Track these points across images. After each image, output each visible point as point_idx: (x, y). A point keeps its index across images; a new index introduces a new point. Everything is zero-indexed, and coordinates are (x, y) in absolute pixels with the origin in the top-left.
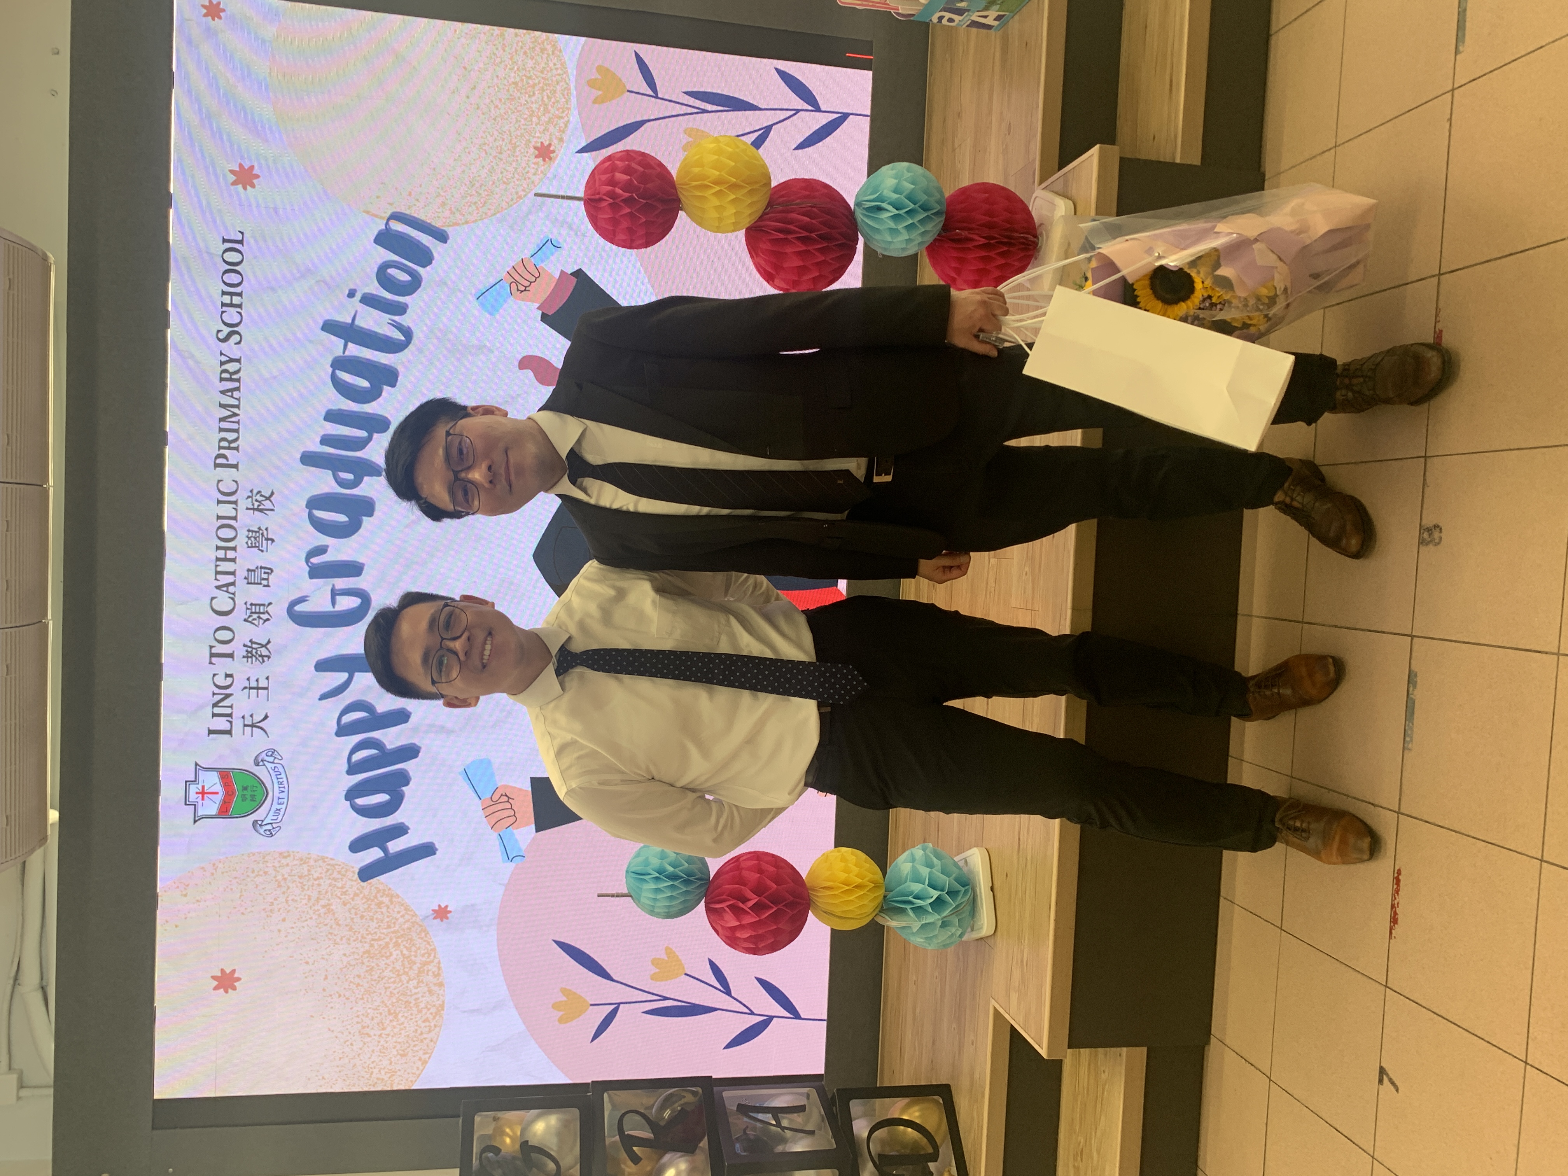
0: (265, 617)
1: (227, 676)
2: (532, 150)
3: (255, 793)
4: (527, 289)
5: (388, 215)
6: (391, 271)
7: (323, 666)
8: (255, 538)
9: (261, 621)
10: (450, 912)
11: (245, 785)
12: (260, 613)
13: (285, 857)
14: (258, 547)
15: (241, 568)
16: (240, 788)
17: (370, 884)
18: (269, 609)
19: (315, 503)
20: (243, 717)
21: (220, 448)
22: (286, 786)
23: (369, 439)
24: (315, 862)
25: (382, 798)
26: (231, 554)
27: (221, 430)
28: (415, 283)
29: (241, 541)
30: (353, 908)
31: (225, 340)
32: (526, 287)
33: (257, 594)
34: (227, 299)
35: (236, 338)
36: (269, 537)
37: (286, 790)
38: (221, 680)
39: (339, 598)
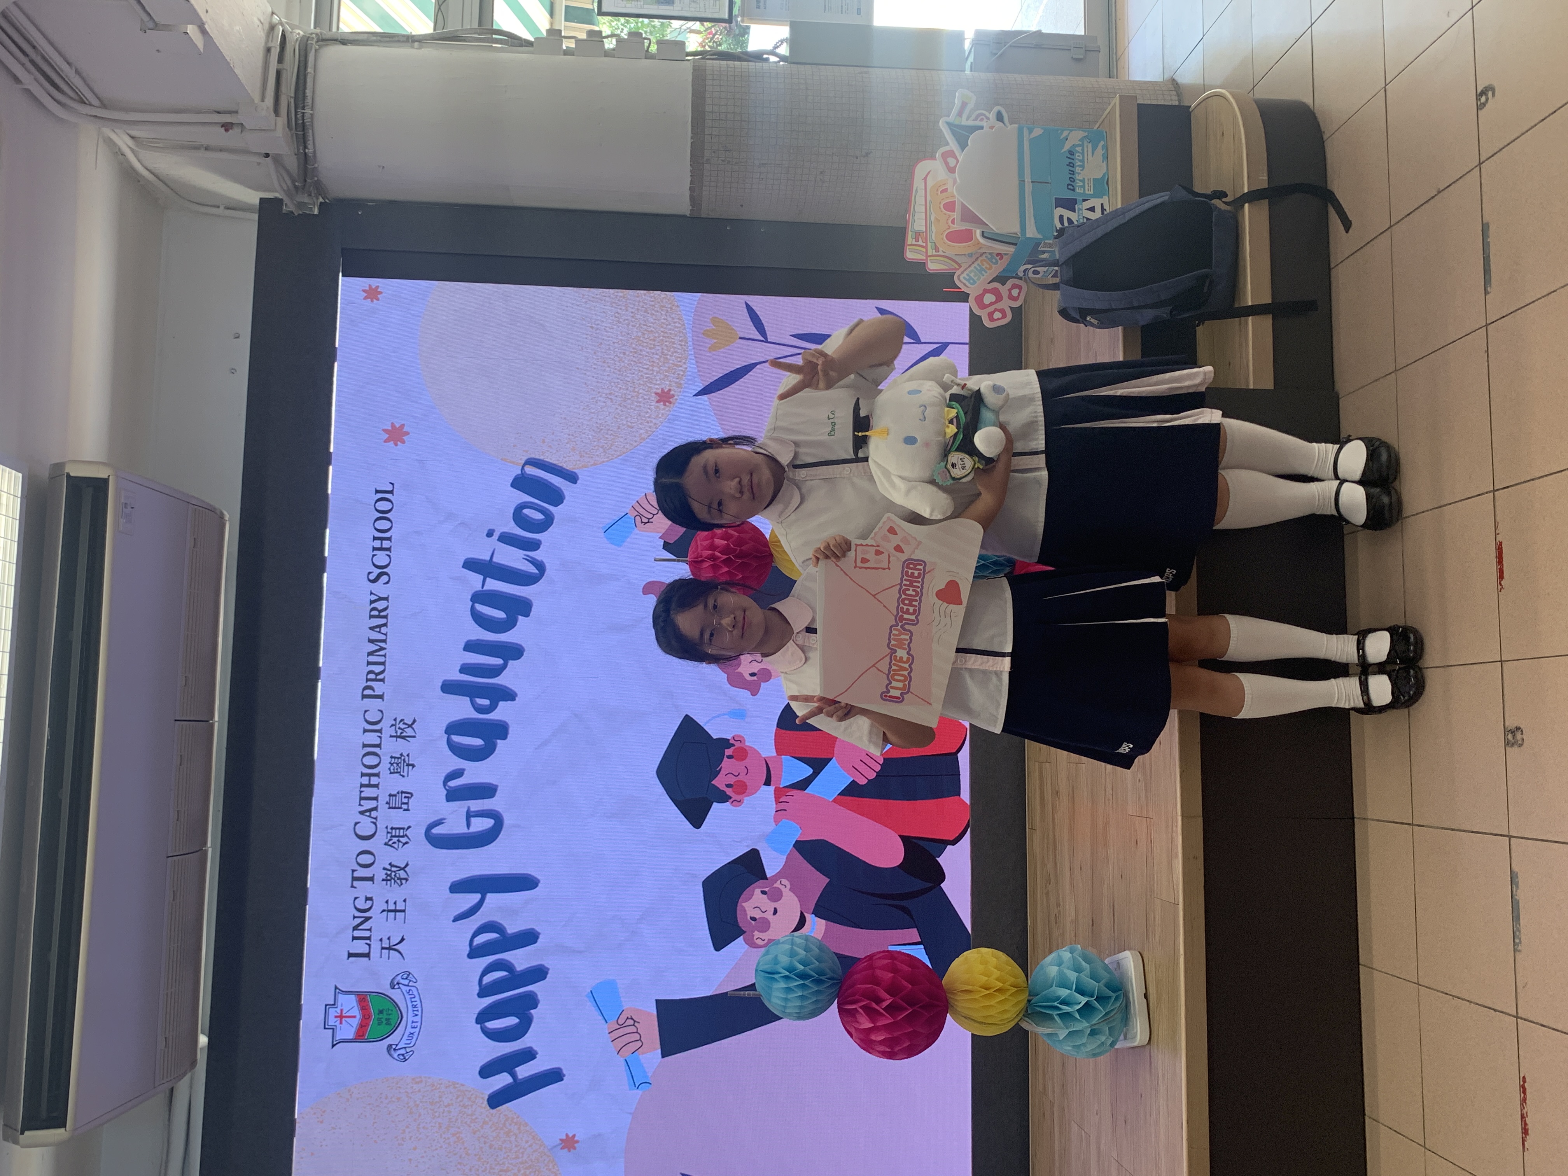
0: (404, 840)
1: (367, 899)
2: (654, 396)
3: (390, 1017)
4: (650, 520)
5: (523, 462)
6: (526, 511)
7: (458, 887)
8: (397, 764)
9: (401, 844)
10: (577, 1142)
11: (381, 1009)
12: (399, 836)
13: (417, 1083)
14: (400, 772)
15: (383, 795)
16: (377, 1012)
17: (500, 1110)
18: (408, 833)
19: (454, 728)
20: (381, 940)
21: (368, 680)
22: (420, 1009)
23: (504, 667)
24: (446, 1087)
25: (512, 1021)
26: (374, 780)
27: (369, 663)
28: (547, 522)
30: (482, 1136)
31: (374, 581)
32: (649, 519)
33: (398, 818)
34: (377, 544)
35: (384, 578)
36: (410, 762)
37: (419, 1013)
38: (361, 904)
39: (473, 820)
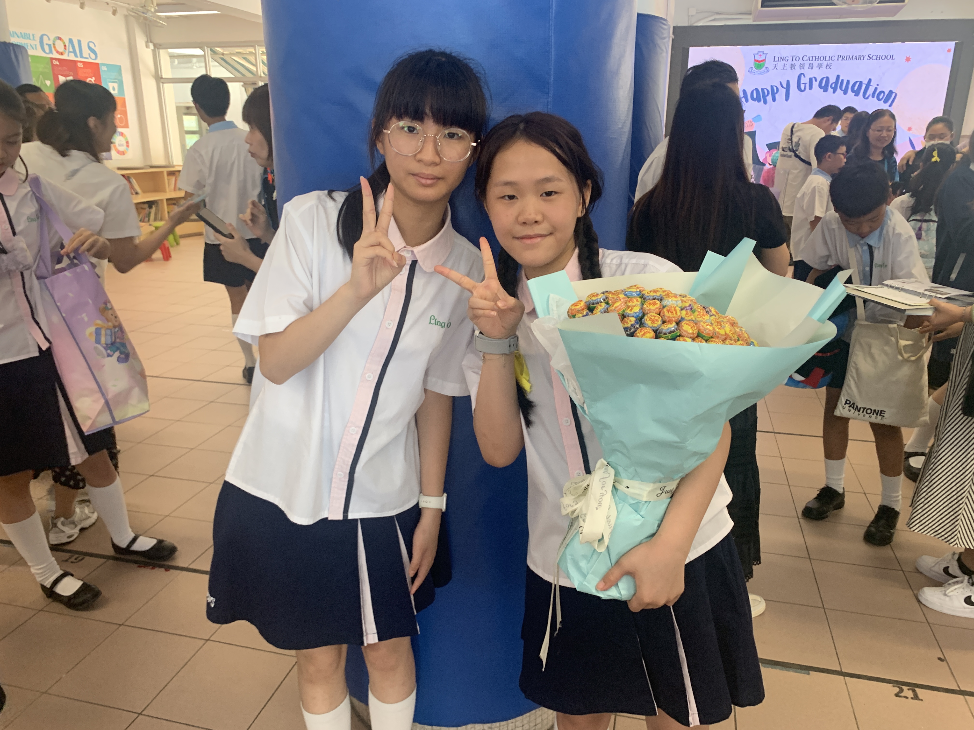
1: (788, 60)
2: (911, 126)
3: (759, 67)
5: (896, 93)
7: (788, 82)
9: (800, 67)
14: (818, 66)
15: (813, 62)
16: (761, 64)
18: (803, 69)
19: (827, 78)
20: (778, 64)
21: (843, 56)
22: (760, 74)
23: (842, 90)
29: (819, 62)
33: (806, 66)
35: (869, 58)
36: (820, 68)
39: (804, 85)
